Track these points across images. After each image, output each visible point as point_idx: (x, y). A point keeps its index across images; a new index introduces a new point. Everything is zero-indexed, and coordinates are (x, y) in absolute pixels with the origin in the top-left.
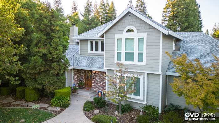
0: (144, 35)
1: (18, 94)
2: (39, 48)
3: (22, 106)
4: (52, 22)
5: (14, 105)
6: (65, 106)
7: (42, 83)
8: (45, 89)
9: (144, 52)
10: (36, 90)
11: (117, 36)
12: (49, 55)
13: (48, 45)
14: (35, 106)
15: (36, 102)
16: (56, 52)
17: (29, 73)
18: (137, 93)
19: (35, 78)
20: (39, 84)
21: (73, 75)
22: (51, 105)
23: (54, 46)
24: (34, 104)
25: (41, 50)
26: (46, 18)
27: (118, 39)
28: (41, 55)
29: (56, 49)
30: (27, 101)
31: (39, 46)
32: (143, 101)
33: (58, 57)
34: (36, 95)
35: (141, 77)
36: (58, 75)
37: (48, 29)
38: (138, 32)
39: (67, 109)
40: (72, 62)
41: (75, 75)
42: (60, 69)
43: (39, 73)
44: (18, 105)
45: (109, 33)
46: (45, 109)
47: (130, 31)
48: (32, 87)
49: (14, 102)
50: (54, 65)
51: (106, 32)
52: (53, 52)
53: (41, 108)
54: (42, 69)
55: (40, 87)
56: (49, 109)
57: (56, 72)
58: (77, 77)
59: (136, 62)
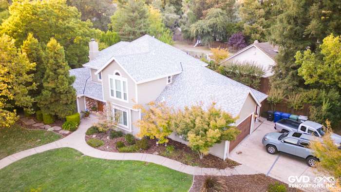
0: (126, 80)
1: (38, 117)
2: (49, 83)
3: (41, 128)
4: (58, 59)
5: (34, 127)
6: (73, 130)
7: (54, 111)
8: (58, 116)
9: (127, 93)
10: (51, 115)
11: (110, 76)
12: (57, 89)
13: (56, 81)
14: (50, 129)
15: (52, 125)
16: (63, 87)
17: (42, 104)
18: (125, 123)
19: (48, 107)
20: (52, 111)
21: (85, 101)
22: (62, 129)
23: (60, 81)
24: (50, 126)
25: (50, 85)
26: (52, 57)
27: (111, 79)
28: (50, 89)
29: (62, 84)
30: (45, 124)
31: (48, 80)
32: (129, 129)
33: (64, 90)
34: (52, 120)
35: (127, 111)
36: (66, 104)
37: (55, 67)
38: (123, 77)
39: (75, 132)
40: (83, 89)
41: (87, 100)
42: (68, 100)
43: (51, 103)
44: (38, 127)
45: (105, 71)
46: (57, 131)
47: (117, 74)
48: (46, 114)
49: (35, 124)
50: (62, 96)
51: (102, 71)
52: (60, 86)
53: (54, 131)
54: (53, 100)
55: (53, 114)
56: (61, 132)
57: (64, 102)
58: (90, 102)
59: (122, 99)
